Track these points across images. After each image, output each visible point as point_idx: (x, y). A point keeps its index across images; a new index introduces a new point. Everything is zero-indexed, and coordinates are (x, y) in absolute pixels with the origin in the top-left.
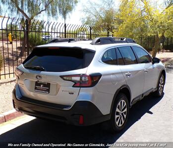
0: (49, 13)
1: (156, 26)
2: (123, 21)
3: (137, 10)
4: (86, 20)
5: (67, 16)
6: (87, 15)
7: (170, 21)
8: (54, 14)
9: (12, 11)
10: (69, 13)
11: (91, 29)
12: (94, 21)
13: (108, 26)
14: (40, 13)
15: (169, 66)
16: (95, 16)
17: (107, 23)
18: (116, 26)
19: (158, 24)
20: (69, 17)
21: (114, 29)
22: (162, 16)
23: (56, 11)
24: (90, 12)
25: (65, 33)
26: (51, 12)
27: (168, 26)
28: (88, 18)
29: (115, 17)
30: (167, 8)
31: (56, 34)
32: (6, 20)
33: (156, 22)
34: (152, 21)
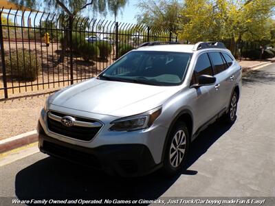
0: (95, 8)
1: (232, 27)
2: (190, 20)
3: (207, 6)
4: (143, 17)
5: (119, 12)
6: (144, 11)
7: (249, 20)
8: (102, 9)
9: (49, 4)
10: (121, 8)
11: (149, 30)
12: (152, 19)
13: (171, 25)
14: (85, 7)
15: (245, 78)
16: (154, 12)
17: (169, 22)
18: (180, 25)
19: (234, 24)
20: (122, 13)
21: (178, 29)
22: (240, 14)
23: (105, 5)
24: (147, 7)
25: (117, 34)
26: (98, 6)
27: (247, 27)
28: (146, 15)
29: (180, 14)
30: (245, 4)
31: (102, 35)
32: (40, 15)
33: (232, 21)
34: (226, 20)
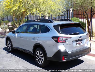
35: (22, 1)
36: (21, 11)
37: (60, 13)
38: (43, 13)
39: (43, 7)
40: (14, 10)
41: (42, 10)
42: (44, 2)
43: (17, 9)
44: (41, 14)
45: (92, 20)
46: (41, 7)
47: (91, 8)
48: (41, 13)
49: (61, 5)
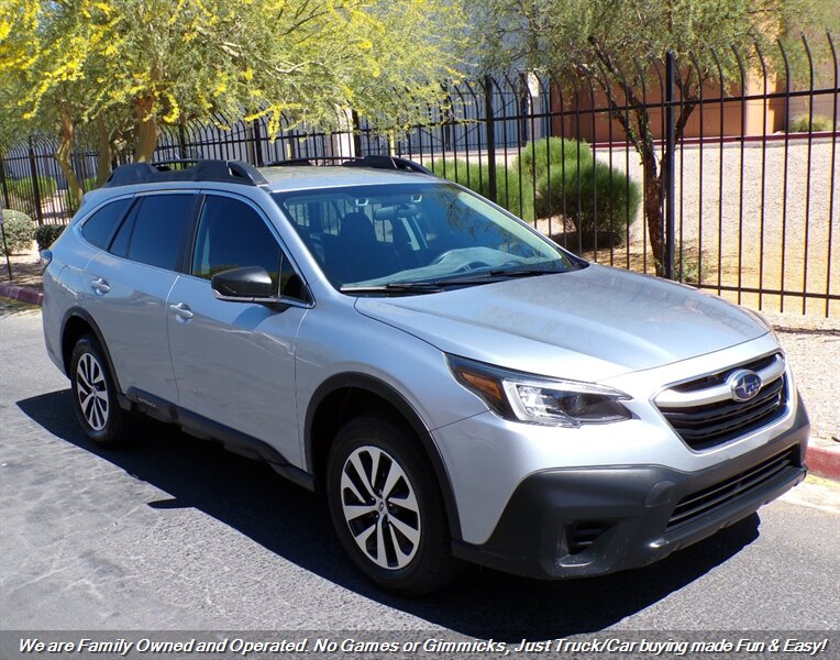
35: (115, 14)
36: (119, 96)
37: (432, 101)
38: (293, 106)
39: (296, 61)
40: (55, 83)
41: (290, 80)
42: (301, 18)
43: (73, 79)
44: (277, 116)
45: (677, 154)
46: (282, 60)
47: (668, 57)
48: (283, 106)
49: (434, 42)
